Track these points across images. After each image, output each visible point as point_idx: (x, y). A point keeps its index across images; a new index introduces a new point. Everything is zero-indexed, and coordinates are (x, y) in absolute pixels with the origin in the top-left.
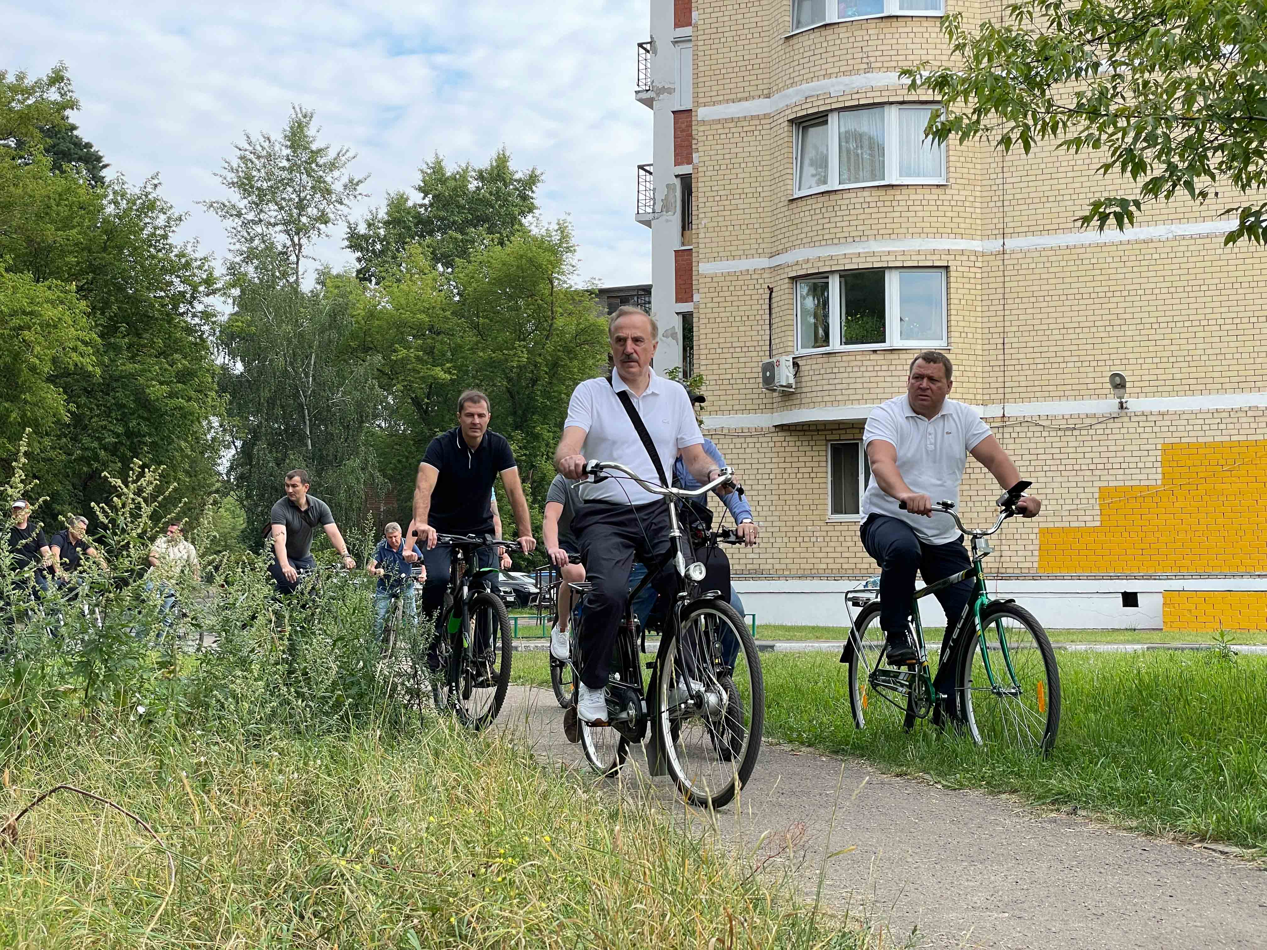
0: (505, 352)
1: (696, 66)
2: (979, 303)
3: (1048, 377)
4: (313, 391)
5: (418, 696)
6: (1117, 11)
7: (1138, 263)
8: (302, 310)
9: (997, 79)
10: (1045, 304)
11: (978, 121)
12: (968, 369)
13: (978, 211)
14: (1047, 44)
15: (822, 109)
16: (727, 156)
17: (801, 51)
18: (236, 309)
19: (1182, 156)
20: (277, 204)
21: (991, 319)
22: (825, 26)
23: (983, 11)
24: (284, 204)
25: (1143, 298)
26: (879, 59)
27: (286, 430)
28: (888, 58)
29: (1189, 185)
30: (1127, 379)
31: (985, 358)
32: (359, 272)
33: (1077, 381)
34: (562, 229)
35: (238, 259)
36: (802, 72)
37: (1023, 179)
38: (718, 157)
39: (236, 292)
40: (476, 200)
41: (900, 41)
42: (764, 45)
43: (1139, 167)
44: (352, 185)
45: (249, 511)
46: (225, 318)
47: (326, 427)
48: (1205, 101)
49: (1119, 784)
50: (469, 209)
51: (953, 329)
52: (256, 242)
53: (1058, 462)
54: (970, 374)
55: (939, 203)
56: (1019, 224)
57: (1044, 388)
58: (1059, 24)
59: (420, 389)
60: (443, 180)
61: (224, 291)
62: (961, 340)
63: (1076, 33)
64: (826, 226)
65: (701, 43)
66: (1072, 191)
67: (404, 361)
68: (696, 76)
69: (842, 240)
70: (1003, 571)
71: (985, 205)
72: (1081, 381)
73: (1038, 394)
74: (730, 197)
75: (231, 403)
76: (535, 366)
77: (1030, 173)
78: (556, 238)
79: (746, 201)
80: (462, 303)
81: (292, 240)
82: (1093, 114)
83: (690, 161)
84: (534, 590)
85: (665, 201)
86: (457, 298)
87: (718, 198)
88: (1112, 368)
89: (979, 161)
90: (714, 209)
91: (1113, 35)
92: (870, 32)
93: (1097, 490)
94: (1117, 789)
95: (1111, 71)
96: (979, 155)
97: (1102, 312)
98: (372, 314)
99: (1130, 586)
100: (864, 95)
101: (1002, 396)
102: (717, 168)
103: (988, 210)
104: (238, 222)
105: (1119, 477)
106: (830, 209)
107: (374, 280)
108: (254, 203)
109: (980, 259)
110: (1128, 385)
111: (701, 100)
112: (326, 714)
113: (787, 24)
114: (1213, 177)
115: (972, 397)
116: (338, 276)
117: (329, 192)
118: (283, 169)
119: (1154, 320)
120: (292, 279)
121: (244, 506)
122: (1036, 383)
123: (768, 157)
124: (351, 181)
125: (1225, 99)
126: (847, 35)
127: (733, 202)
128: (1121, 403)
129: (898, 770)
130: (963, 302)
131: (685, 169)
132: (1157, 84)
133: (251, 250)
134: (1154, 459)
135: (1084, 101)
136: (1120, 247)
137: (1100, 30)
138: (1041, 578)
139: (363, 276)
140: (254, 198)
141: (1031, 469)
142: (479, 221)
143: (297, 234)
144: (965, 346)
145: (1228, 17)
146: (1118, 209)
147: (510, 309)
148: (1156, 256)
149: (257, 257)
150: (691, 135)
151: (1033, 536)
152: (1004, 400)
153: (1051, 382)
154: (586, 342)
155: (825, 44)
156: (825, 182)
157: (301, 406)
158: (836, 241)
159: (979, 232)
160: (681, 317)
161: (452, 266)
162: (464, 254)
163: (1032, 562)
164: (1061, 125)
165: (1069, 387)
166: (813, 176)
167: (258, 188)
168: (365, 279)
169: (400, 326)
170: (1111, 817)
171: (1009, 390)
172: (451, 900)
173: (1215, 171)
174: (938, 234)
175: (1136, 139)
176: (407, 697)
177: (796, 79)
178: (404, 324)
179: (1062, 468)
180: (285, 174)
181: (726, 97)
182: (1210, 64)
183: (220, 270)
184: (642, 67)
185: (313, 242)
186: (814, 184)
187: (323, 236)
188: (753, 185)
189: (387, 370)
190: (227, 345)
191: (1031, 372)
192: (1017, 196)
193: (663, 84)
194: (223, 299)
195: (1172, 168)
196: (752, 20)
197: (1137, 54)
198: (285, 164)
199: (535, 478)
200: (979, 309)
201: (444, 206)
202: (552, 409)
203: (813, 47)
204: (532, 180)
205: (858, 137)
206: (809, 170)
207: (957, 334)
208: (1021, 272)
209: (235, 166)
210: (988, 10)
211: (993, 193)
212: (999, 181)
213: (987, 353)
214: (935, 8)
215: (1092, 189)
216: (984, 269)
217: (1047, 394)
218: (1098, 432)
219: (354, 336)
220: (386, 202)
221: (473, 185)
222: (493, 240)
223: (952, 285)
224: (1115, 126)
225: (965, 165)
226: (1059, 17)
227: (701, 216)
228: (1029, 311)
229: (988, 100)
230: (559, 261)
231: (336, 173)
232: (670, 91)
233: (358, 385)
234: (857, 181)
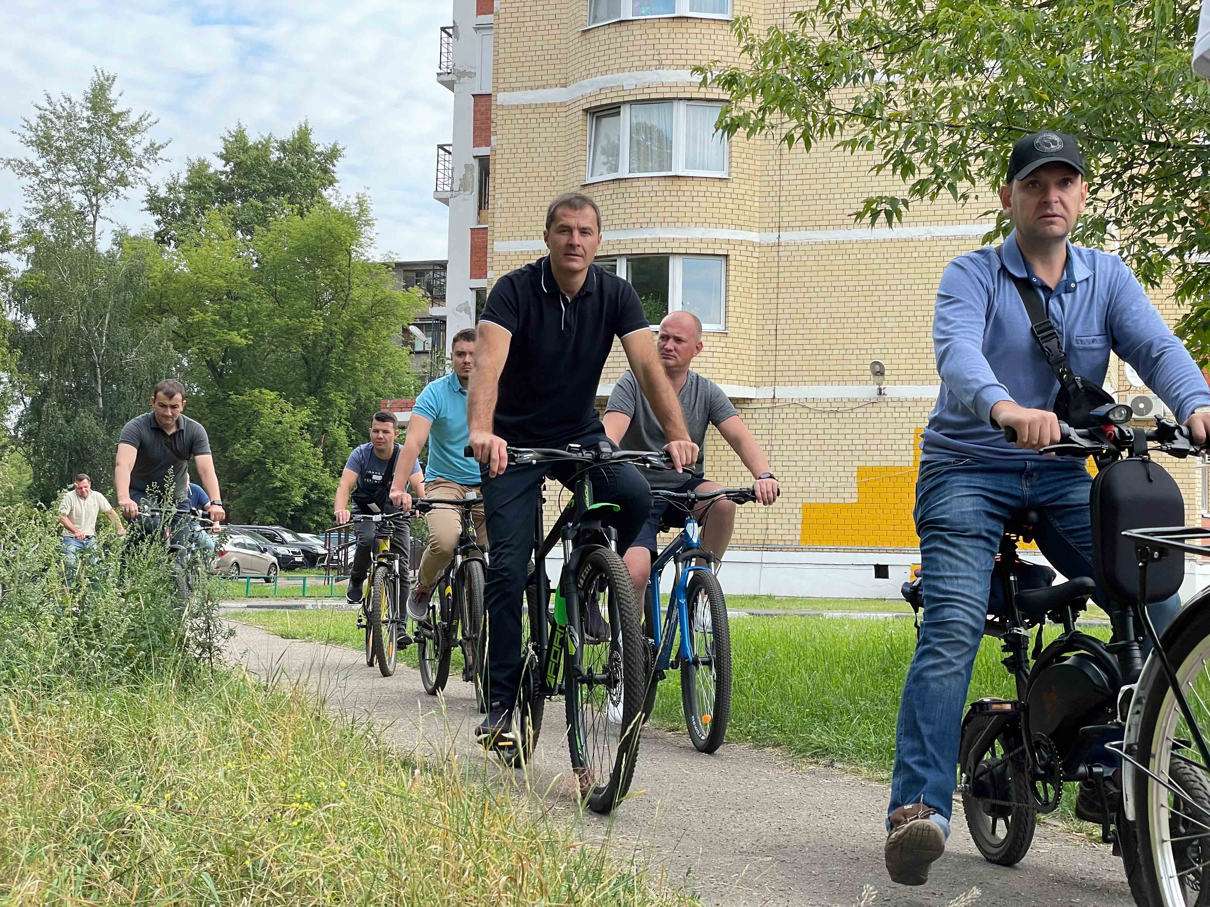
0: (302, 320)
1: (497, 53)
2: (755, 291)
3: (815, 363)
4: (107, 350)
5: (210, 649)
6: (892, 23)
7: (899, 260)
8: (98, 269)
9: (783, 80)
10: (815, 295)
11: (763, 119)
12: (743, 352)
13: (757, 204)
14: (827, 51)
15: (615, 101)
16: (524, 141)
17: (597, 44)
18: (30, 266)
19: (946, 160)
20: (76, 164)
21: (766, 306)
22: (621, 22)
23: (767, 17)
24: (83, 165)
25: (903, 292)
26: (669, 57)
27: (77, 388)
28: (678, 57)
29: (952, 188)
30: (886, 367)
31: (758, 343)
32: (157, 234)
33: (841, 367)
34: (361, 203)
35: (34, 217)
36: (597, 65)
37: (799, 177)
38: (516, 141)
39: (31, 249)
40: (278, 170)
41: (689, 41)
42: (562, 36)
43: (908, 169)
44: (153, 149)
45: (37, 467)
46: (19, 275)
47: (118, 386)
48: (969, 111)
49: (873, 739)
50: (271, 178)
51: (730, 314)
52: (53, 201)
53: (822, 442)
54: (744, 357)
55: (721, 195)
56: (793, 219)
57: (812, 373)
58: (840, 32)
59: (216, 353)
60: (246, 149)
61: (19, 248)
62: (738, 325)
63: (855, 41)
64: (615, 212)
65: (502, 31)
66: (842, 191)
67: (201, 324)
68: (496, 62)
69: (631, 226)
70: (768, 542)
71: (763, 199)
72: (845, 367)
73: (805, 379)
74: (525, 180)
75: (21, 359)
76: (331, 334)
77: (805, 171)
78: (355, 211)
79: (541, 184)
80: (260, 270)
81: (90, 201)
82: (869, 117)
83: (488, 144)
84: (322, 551)
85: (464, 180)
86: (256, 265)
87: (513, 180)
88: (873, 356)
89: (758, 158)
90: (510, 190)
91: (887, 46)
92: (662, 31)
93: (856, 469)
94: (870, 744)
95: (885, 78)
96: (759, 153)
97: (865, 304)
98: (168, 277)
99: (882, 559)
100: (654, 90)
101: (773, 379)
102: (514, 151)
103: (766, 204)
104: (36, 180)
105: (875, 458)
106: (620, 196)
107: (173, 243)
108: (52, 162)
109: (757, 250)
110: (886, 373)
111: (500, 86)
112: (117, 666)
113: (584, 18)
114: (973, 182)
115: (745, 378)
116: (135, 238)
117: (130, 155)
118: (83, 130)
119: (912, 314)
120: (88, 239)
121: (31, 462)
122: (804, 368)
123: (563, 144)
124: (152, 145)
125: (987, 109)
126: (640, 32)
127: (528, 184)
128: (880, 389)
129: (671, 725)
130: (741, 289)
131: (484, 151)
132: (926, 94)
133: (47, 208)
134: (907, 442)
135: (860, 106)
136: (884, 245)
137: (877, 41)
138: (802, 550)
139: (161, 238)
140: (52, 157)
141: (797, 448)
142: (279, 191)
143: (95, 194)
144: (741, 331)
145: (993, 34)
146: (889, 207)
147: (307, 278)
148: (915, 255)
149: (53, 216)
150: (490, 118)
151: (796, 511)
152: (775, 383)
153: (818, 368)
154: (381, 313)
155: (619, 40)
156: (616, 171)
157: (93, 364)
158: (624, 226)
159: (757, 225)
160: (474, 292)
161: (252, 234)
162: (264, 222)
163: (795, 535)
164: (837, 128)
165: (834, 373)
166: (604, 164)
167: (57, 148)
168: (163, 241)
169: (198, 289)
170: (864, 770)
171: (780, 374)
172: (247, 843)
173: (975, 177)
174: (719, 224)
175: (906, 143)
176: (199, 651)
177: (592, 71)
178: (201, 288)
179: (825, 448)
180: (84, 135)
181: (525, 84)
182: (974, 77)
183: (15, 228)
184: (444, 50)
185: (111, 203)
186: (605, 172)
187: (121, 198)
188: (548, 169)
189: (183, 332)
190: (20, 302)
191: (800, 358)
192: (792, 193)
193: (465, 67)
194: (17, 255)
195: (938, 171)
196: (551, 12)
197: (910, 63)
198: (85, 125)
199: (328, 443)
200: (755, 296)
201: (245, 174)
202: (346, 377)
203: (608, 42)
204: (334, 154)
205: (648, 130)
206: (601, 158)
207: (734, 319)
208: (794, 264)
209: (34, 125)
210: (771, 17)
211: (770, 189)
212: (777, 178)
213: (760, 338)
214: (722, 11)
215: (860, 190)
216: (761, 259)
217: (813, 378)
218: (859, 415)
219: (149, 297)
220: (187, 167)
221: (275, 156)
222: (292, 210)
223: (731, 273)
224: (888, 130)
225: (746, 161)
226: (840, 26)
227: (497, 196)
228: (800, 300)
229: (774, 99)
230: (358, 234)
231: (137, 137)
232: (471, 75)
233: (153, 346)
234: (646, 171)
